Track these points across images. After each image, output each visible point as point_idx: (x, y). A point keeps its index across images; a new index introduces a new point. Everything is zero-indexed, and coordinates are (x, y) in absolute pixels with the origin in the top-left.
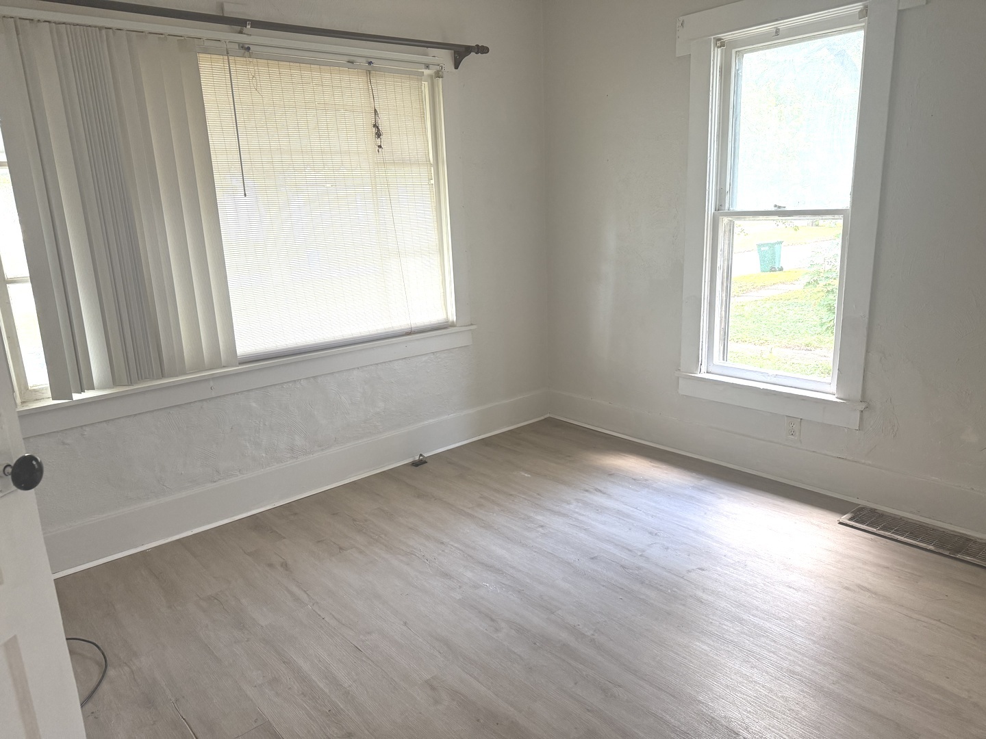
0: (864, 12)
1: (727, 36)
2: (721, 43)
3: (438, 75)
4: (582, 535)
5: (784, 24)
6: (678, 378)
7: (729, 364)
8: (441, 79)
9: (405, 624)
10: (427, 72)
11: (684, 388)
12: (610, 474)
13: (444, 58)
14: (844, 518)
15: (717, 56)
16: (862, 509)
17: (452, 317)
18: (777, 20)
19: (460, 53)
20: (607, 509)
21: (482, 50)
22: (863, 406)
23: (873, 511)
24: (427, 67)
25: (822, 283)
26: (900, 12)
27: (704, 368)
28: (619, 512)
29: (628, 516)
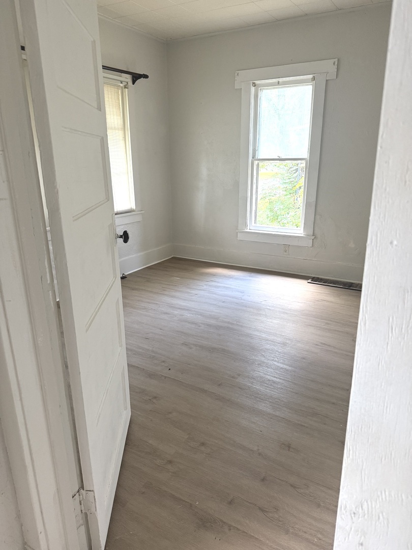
0: (314, 79)
1: (257, 82)
2: (254, 85)
3: (125, 87)
4: (214, 295)
5: (281, 80)
6: (237, 233)
7: (258, 225)
8: (127, 89)
9: (161, 329)
10: (121, 85)
11: (240, 237)
12: (214, 275)
13: (128, 78)
14: (309, 281)
15: (253, 89)
16: (314, 278)
17: (134, 207)
18: (279, 78)
19: (136, 77)
20: (220, 286)
21: (146, 76)
22: (313, 237)
23: (318, 278)
24: (122, 83)
25: (267, 198)
26: (327, 80)
27: (248, 228)
28: (224, 287)
29: (230, 288)
